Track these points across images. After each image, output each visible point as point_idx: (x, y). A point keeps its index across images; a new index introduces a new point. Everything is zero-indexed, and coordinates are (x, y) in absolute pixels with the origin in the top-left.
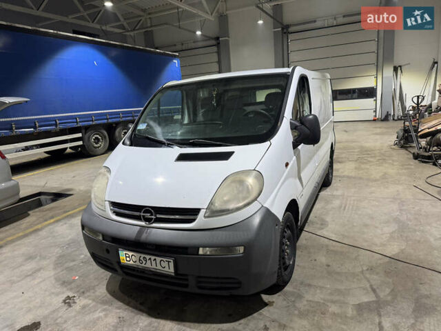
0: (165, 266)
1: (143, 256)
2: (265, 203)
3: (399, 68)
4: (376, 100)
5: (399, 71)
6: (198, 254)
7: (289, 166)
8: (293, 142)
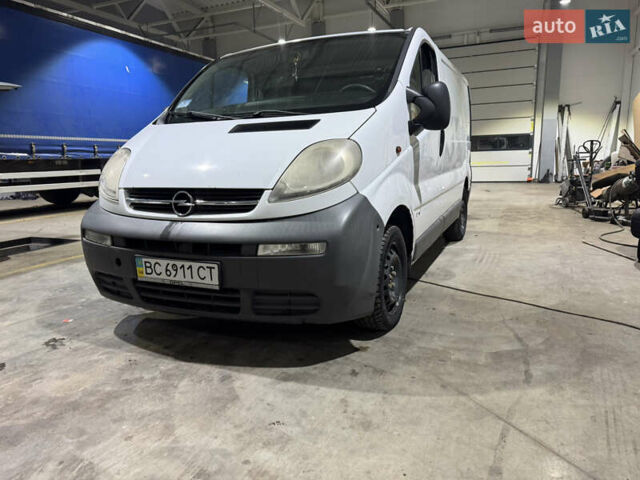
0: (205, 275)
1: (172, 262)
2: (362, 189)
3: (566, 108)
4: (532, 153)
5: (566, 113)
6: (256, 255)
7: (402, 154)
8: (410, 123)
